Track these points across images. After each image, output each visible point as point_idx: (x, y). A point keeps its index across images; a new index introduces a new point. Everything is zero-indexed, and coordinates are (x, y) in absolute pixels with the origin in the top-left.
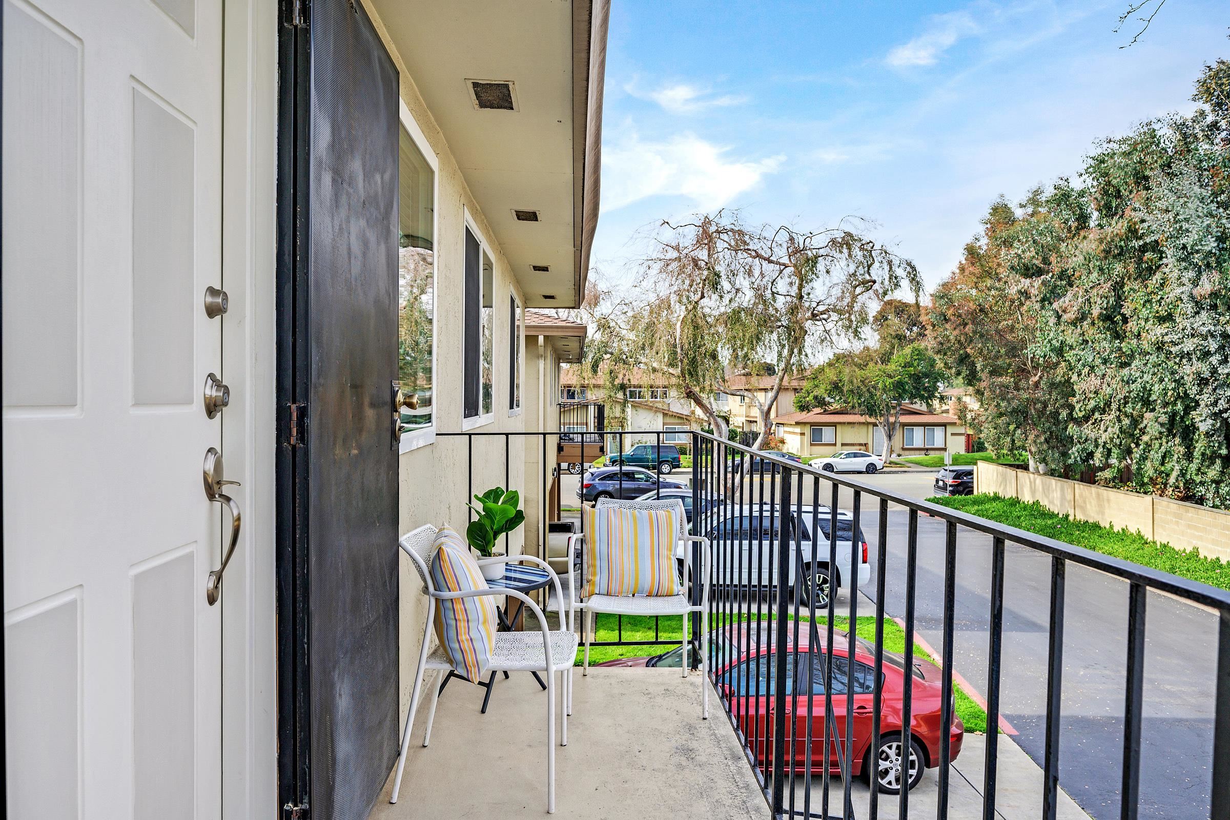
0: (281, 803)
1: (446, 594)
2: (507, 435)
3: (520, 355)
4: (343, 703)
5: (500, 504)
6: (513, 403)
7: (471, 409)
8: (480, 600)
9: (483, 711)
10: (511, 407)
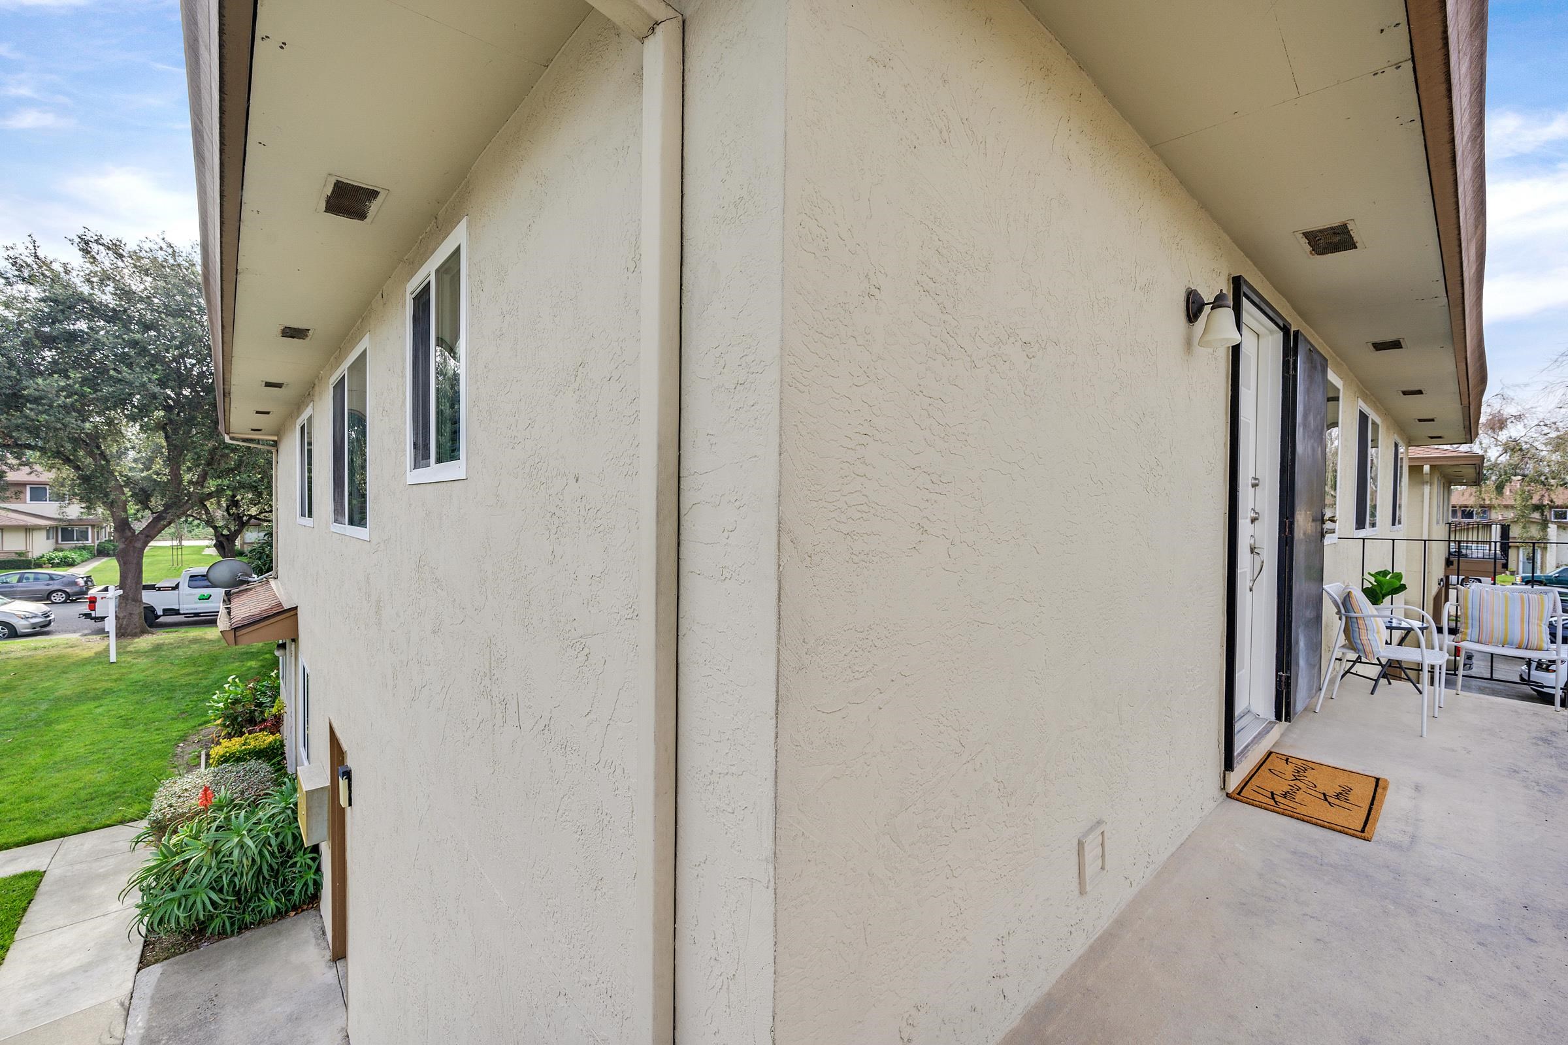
0: (1277, 672)
1: (1353, 615)
2: (1393, 540)
3: (1403, 480)
4: (1302, 644)
5: (1388, 578)
6: (1394, 520)
7: (1360, 524)
8: (1375, 620)
9: (1372, 693)
10: (1394, 524)
